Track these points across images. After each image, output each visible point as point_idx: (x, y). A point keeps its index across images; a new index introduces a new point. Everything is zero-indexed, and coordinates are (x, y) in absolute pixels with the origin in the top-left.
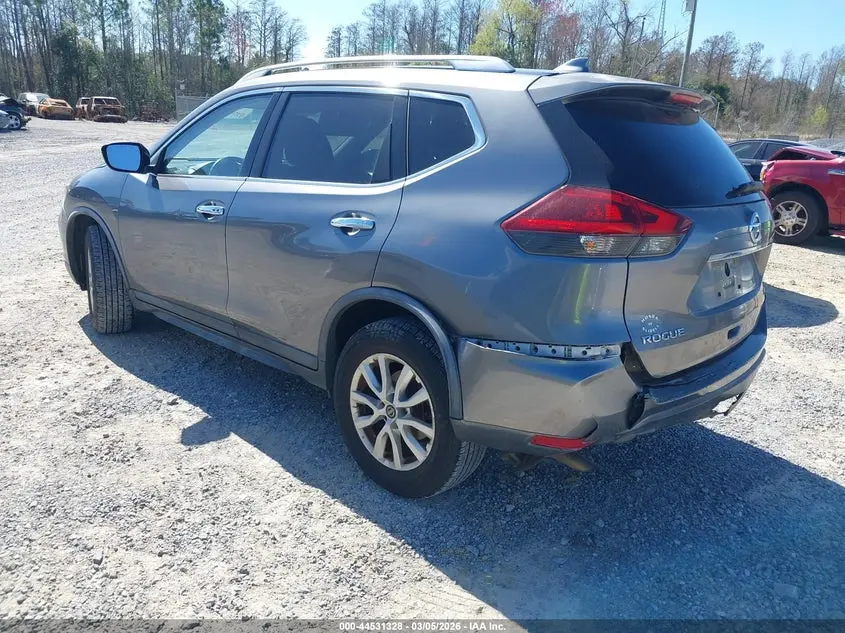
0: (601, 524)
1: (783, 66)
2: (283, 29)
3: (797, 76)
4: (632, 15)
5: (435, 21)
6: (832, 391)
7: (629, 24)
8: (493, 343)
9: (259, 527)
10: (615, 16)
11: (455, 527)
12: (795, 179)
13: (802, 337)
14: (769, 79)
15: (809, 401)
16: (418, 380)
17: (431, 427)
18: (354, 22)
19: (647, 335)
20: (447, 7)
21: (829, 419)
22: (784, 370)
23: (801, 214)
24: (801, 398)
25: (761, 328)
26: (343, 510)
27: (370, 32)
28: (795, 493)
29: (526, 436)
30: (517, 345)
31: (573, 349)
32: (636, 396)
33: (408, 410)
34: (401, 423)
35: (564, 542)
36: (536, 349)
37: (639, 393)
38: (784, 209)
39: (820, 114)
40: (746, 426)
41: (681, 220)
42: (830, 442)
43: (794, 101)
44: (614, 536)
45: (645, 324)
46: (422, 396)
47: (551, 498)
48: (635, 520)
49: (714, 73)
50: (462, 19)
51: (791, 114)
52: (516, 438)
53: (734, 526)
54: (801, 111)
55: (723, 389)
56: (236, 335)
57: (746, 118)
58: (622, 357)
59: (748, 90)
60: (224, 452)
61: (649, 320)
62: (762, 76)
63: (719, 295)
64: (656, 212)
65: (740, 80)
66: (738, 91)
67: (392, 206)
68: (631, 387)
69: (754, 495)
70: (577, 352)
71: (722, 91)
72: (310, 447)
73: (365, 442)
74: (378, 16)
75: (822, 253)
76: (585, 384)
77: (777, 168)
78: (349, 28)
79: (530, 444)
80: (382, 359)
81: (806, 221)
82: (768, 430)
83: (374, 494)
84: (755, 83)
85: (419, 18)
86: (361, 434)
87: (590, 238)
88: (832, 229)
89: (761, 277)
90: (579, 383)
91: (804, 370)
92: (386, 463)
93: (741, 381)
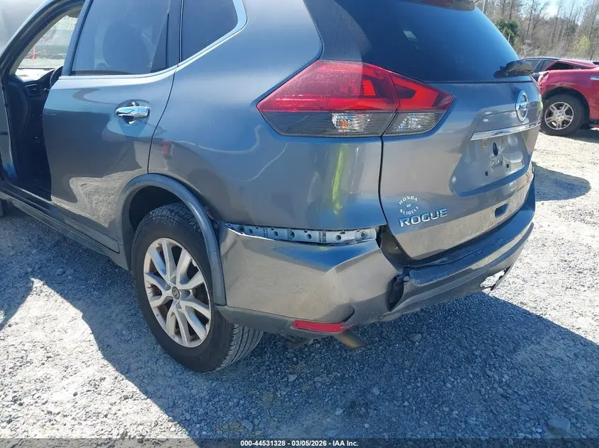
0: (376, 391)
1: (558, 7)
3: (568, 16)
6: (592, 254)
8: (253, 228)
9: (44, 407)
11: (235, 400)
12: (565, 85)
13: (568, 208)
14: (547, 18)
15: (572, 264)
16: (195, 264)
17: (208, 308)
19: (404, 218)
21: (589, 280)
22: (552, 237)
23: (568, 112)
24: (566, 261)
25: (529, 204)
26: (130, 387)
28: (559, 352)
29: (287, 321)
30: (276, 230)
31: (328, 234)
32: (395, 279)
33: (191, 291)
34: (183, 304)
35: (339, 412)
36: (293, 234)
37: (398, 276)
38: (555, 108)
39: (584, 42)
40: (518, 288)
41: (441, 96)
42: (590, 301)
43: (565, 34)
44: (387, 404)
45: (404, 206)
46: (199, 279)
47: (333, 365)
48: (409, 387)
49: (507, 13)
51: (562, 44)
52: (280, 323)
53: (500, 390)
54: (570, 42)
55: (491, 265)
57: (529, 45)
58: (378, 240)
59: (531, 26)
60: (40, 327)
61: (408, 202)
62: (541, 15)
63: (487, 174)
64: (411, 86)
65: (526, 19)
66: (524, 27)
67: (163, 93)
68: (389, 270)
69: (521, 356)
70: (331, 236)
71: (512, 27)
72: (121, 321)
73: (159, 319)
75: (584, 142)
76: (339, 270)
77: (550, 76)
79: (292, 328)
80: (165, 243)
81: (572, 117)
82: (537, 291)
83: (167, 367)
84: (536, 21)
86: (156, 312)
87: (343, 117)
88: (593, 123)
89: (530, 157)
90: (333, 269)
91: (569, 237)
92: (177, 340)
93: (508, 256)
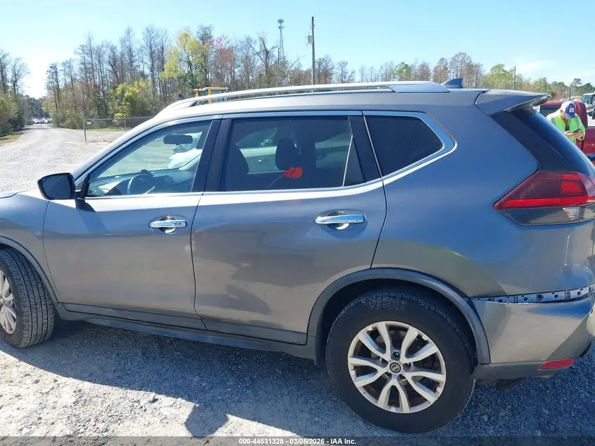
2: (8, 66)
4: (269, 47)
5: (131, 56)
7: (267, 52)
8: (504, 298)
10: (257, 48)
16: (424, 336)
17: (441, 373)
18: (68, 59)
20: (138, 47)
27: (82, 66)
30: (525, 296)
31: (571, 292)
33: (413, 364)
34: (410, 375)
36: (541, 297)
46: (430, 350)
50: (151, 54)
56: (203, 328)
70: (574, 294)
73: (367, 397)
74: (87, 54)
78: (64, 64)
79: (539, 370)
80: (382, 326)
85: (118, 54)
86: (362, 391)
92: (392, 409)
